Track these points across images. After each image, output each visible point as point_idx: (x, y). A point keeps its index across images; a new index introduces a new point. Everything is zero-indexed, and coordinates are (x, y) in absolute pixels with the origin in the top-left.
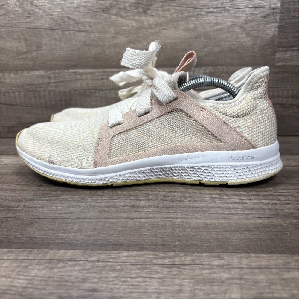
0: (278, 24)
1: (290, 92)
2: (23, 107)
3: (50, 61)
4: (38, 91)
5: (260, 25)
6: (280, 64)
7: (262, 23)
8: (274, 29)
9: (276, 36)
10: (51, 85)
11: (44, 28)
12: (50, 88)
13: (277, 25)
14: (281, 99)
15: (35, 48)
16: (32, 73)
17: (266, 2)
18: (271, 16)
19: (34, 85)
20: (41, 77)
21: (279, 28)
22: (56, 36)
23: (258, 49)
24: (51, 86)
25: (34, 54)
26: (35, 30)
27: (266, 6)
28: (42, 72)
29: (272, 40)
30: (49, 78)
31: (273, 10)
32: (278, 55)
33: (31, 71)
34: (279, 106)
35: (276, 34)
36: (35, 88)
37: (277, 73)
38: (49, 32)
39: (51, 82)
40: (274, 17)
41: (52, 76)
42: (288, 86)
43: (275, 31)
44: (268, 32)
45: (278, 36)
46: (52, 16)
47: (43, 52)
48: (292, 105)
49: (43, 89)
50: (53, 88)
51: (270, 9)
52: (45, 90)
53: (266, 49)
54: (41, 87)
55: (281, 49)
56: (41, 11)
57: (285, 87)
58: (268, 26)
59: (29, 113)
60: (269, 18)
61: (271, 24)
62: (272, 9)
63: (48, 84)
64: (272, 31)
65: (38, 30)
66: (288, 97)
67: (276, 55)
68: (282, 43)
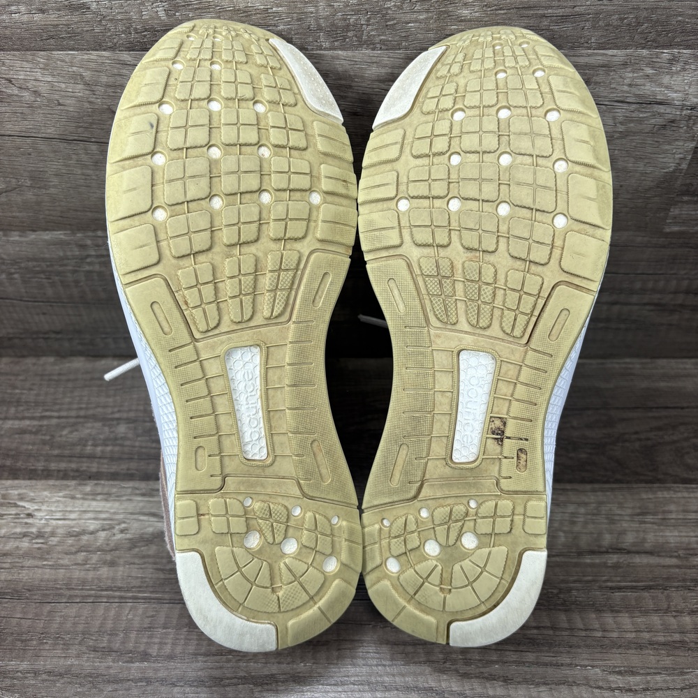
0: (695, 143)
1: (685, 283)
2: (26, 303)
3: (76, 210)
4: (59, 273)
5: (646, 144)
6: (676, 229)
7: (653, 141)
8: (681, 156)
9: (682, 169)
10: (88, 260)
11: (44, 135)
12: (87, 268)
13: (693, 145)
14: (658, 296)
15: (29, 183)
16: (32, 236)
17: (676, 92)
18: (682, 126)
19: (44, 260)
20: (61, 243)
21: (695, 152)
22: (84, 157)
23: (629, 196)
24: (89, 264)
25: (30, 196)
26: (18, 140)
27: (673, 100)
28: (59, 235)
29: (669, 178)
30: (83, 247)
31: (691, 110)
32: (675, 211)
33: (28, 232)
34: (652, 308)
35: (684, 166)
36: (48, 266)
37: (664, 247)
38: (62, 145)
39: (88, 256)
40: (688, 127)
41: (89, 242)
42: (683, 272)
43: (684, 158)
44: (664, 160)
45: (687, 170)
46: (62, 107)
47: (52, 190)
48: (682, 306)
49: (70, 268)
50: (97, 268)
51: (683, 107)
52: (75, 272)
53: (648, 198)
54: (66, 265)
55: (685, 198)
56: (26, 94)
57: (675, 274)
58: (667, 147)
59: (44, 314)
60: (675, 129)
61: (677, 143)
62: (687, 109)
63: (83, 259)
64: (674, 158)
65: (29, 141)
66: (675, 292)
67: (672, 210)
68: (693, 185)
